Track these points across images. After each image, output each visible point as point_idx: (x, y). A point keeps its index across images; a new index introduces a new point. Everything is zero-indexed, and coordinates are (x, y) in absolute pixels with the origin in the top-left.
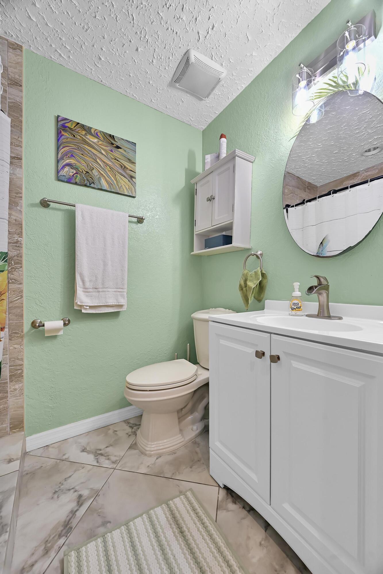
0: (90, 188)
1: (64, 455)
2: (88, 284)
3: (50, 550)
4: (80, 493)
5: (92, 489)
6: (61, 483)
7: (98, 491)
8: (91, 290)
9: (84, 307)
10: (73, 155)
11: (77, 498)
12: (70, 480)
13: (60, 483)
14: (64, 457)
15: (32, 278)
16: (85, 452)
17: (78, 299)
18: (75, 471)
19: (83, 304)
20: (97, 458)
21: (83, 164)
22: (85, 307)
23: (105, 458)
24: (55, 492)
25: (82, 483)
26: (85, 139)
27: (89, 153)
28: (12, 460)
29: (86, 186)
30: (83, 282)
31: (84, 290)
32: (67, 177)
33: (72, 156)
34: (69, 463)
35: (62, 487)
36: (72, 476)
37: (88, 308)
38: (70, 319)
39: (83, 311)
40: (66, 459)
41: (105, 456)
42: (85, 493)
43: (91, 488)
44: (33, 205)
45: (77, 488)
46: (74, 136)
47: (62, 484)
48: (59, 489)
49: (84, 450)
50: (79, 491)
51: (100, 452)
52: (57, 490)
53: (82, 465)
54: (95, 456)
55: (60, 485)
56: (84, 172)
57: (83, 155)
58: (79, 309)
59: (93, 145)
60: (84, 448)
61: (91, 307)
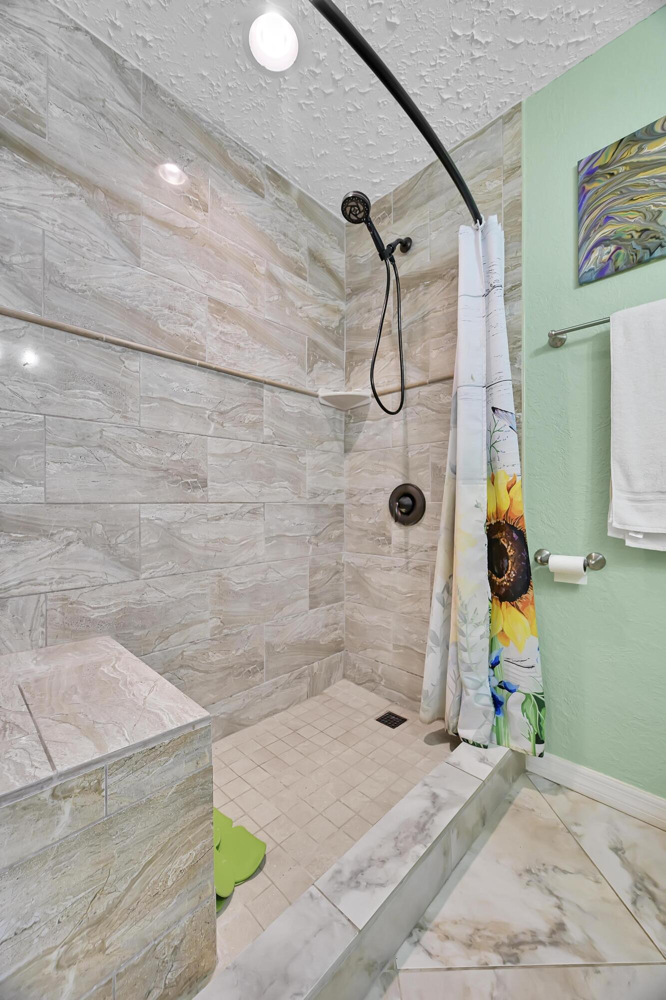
0: (653, 262)
1: (576, 824)
2: (640, 484)
3: (475, 948)
4: (566, 920)
5: (590, 940)
6: (545, 867)
7: (601, 961)
8: (649, 497)
9: (630, 534)
10: (610, 215)
11: (556, 924)
12: (561, 877)
13: (544, 865)
14: (574, 829)
15: (537, 477)
16: (619, 856)
17: (614, 515)
18: (579, 872)
19: (627, 528)
20: (639, 895)
21: (633, 221)
22: (634, 535)
23: (657, 912)
24: (529, 871)
25: (579, 907)
26: (638, 162)
27: (648, 186)
28: (486, 761)
29: (641, 263)
30: (628, 477)
31: (630, 496)
32: (595, 270)
33: (608, 218)
34: (576, 846)
35: (543, 874)
36: (569, 874)
37: (641, 536)
38: (605, 557)
39: (629, 543)
40: (575, 833)
41: (659, 909)
42: (574, 933)
43: (590, 938)
44: (538, 352)
45: (565, 905)
46: (612, 174)
47: (546, 871)
48: (537, 872)
49: (617, 850)
50: (565, 915)
51: (652, 888)
52: (533, 871)
53: (598, 878)
54: (636, 887)
55: (542, 868)
56: (636, 235)
57: (632, 200)
58: (621, 537)
59: (657, 160)
60: (619, 846)
61: (647, 536)
